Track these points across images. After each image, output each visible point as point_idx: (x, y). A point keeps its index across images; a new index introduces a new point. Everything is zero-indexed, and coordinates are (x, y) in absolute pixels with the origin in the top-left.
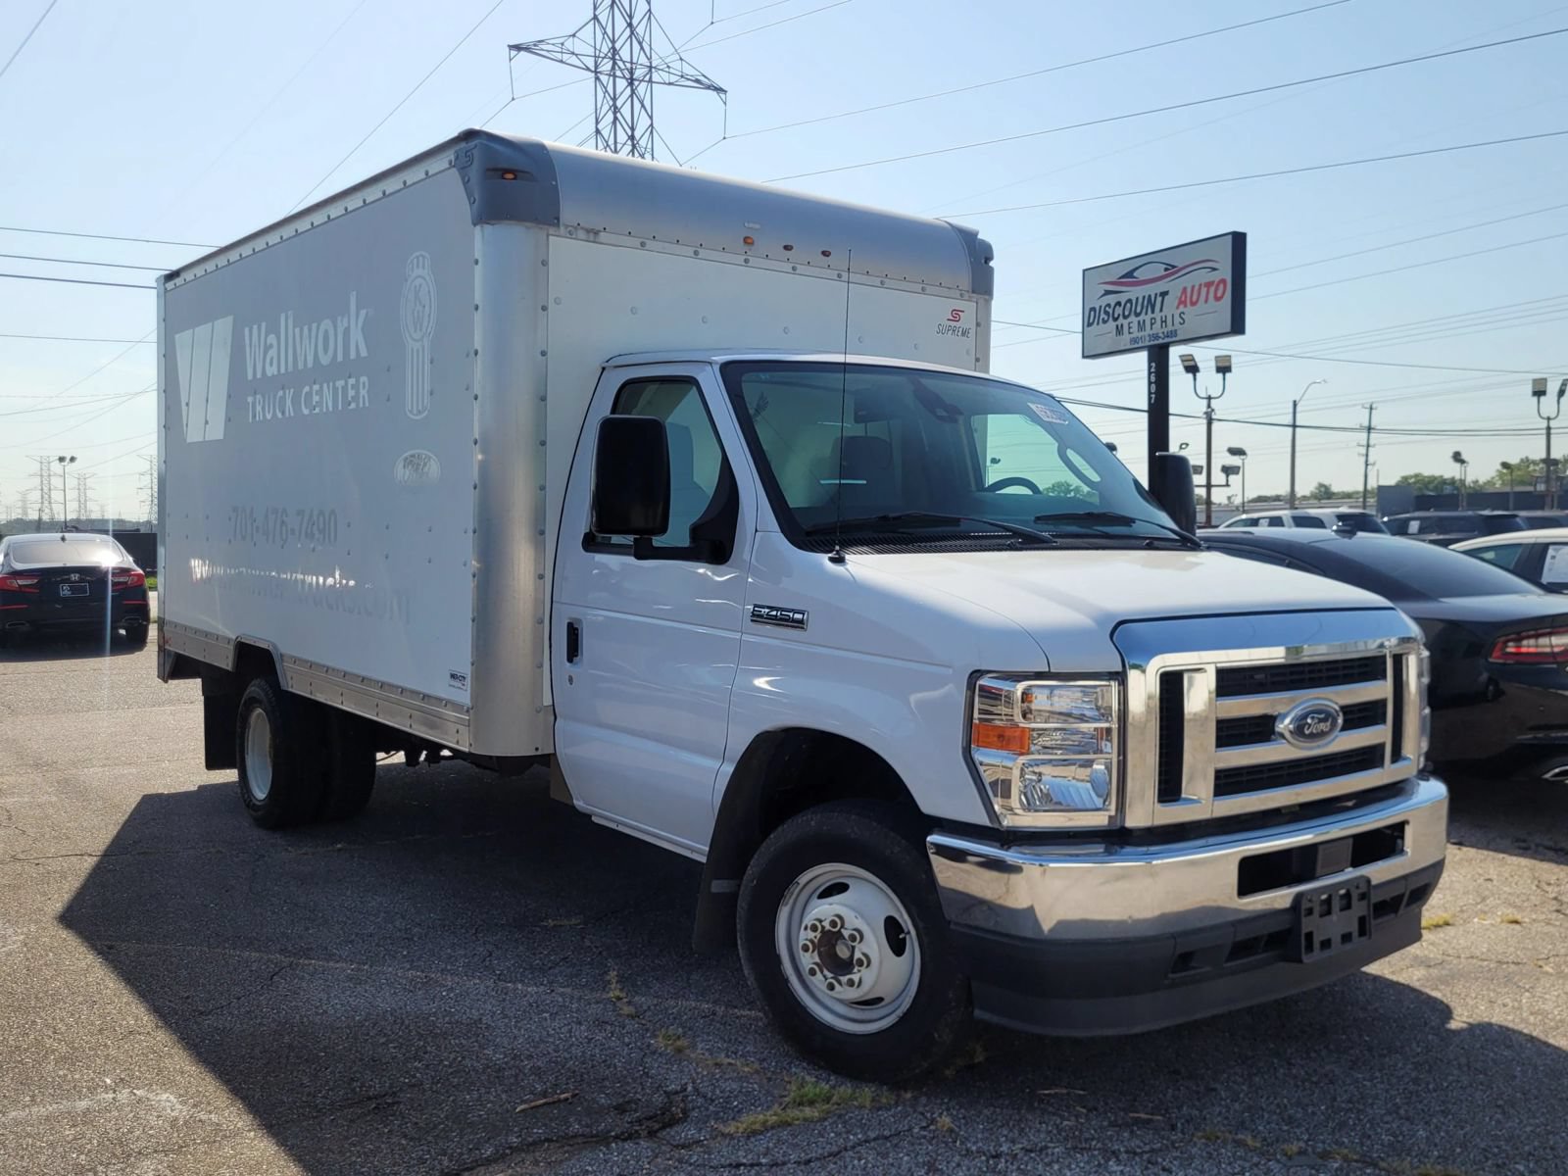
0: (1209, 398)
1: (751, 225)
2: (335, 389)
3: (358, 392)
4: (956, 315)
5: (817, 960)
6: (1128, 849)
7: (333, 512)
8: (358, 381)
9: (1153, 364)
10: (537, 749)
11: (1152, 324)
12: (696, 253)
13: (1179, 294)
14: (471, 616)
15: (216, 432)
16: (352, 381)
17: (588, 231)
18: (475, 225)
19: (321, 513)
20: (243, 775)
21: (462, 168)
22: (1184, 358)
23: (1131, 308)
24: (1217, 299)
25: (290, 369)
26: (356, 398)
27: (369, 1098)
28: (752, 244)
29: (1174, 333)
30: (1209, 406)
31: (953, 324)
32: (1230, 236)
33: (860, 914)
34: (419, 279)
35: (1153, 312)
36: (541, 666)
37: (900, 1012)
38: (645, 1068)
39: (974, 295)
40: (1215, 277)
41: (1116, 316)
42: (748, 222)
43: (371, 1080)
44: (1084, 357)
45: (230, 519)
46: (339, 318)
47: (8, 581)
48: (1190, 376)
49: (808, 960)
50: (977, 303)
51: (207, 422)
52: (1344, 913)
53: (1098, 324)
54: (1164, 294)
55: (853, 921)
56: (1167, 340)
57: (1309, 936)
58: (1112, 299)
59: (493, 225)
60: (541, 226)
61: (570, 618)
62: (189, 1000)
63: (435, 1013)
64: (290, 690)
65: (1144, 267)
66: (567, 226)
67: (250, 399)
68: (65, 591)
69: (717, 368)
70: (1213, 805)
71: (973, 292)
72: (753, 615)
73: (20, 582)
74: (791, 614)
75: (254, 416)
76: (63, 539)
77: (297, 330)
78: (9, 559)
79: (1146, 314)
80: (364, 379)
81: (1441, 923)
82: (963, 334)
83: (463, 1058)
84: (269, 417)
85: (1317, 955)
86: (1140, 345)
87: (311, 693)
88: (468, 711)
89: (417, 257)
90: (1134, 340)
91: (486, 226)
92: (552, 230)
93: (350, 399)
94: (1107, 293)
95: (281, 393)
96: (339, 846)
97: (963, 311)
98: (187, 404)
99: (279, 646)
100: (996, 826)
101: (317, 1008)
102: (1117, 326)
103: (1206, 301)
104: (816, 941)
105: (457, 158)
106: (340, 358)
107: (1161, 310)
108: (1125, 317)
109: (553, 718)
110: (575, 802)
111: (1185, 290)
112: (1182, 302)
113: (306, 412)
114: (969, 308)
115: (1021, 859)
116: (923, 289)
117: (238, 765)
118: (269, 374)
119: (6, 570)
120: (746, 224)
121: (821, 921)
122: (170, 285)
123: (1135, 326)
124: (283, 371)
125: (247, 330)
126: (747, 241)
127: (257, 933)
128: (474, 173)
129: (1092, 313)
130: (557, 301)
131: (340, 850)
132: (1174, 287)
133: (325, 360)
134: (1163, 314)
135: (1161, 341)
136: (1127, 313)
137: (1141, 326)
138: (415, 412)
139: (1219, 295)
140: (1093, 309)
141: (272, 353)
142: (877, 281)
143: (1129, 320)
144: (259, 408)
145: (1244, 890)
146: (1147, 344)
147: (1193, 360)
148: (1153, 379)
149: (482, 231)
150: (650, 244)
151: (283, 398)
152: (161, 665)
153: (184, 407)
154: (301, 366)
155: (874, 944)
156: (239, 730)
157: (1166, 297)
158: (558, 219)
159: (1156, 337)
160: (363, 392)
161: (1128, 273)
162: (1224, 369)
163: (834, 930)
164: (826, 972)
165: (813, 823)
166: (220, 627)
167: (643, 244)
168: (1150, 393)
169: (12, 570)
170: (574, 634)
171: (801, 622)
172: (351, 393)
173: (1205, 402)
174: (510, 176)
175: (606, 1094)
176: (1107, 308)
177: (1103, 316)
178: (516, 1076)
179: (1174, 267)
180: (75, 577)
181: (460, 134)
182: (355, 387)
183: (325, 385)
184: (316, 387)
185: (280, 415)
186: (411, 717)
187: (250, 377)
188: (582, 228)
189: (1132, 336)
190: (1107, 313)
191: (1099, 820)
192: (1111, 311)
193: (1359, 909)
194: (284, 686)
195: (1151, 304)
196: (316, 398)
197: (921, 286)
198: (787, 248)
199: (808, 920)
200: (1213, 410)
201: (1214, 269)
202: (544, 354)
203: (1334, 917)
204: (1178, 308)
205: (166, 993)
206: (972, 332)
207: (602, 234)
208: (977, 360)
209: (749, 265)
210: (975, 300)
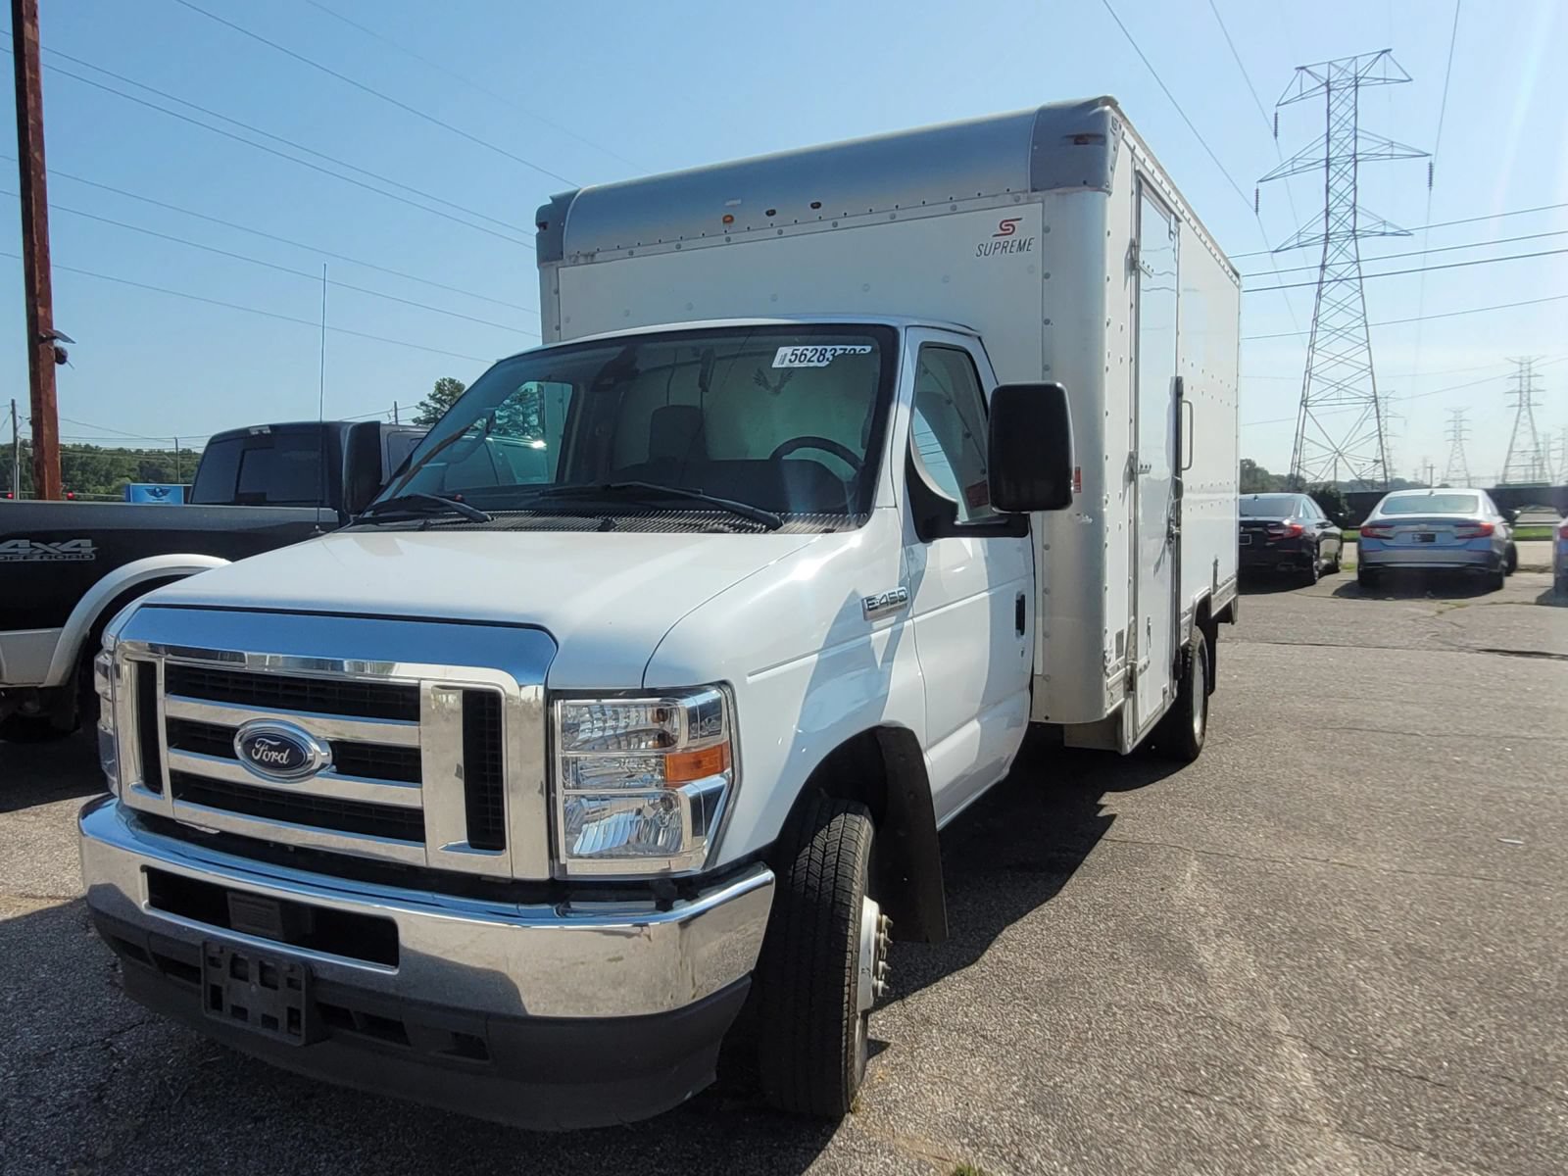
1: (730, 202)
4: (1007, 227)
12: (678, 246)
17: (586, 256)
31: (1002, 239)
39: (1036, 194)
50: (1043, 202)
66: (570, 257)
82: (1020, 248)
92: (559, 263)
97: (1020, 219)
114: (1029, 213)
116: (952, 208)
120: (727, 203)
126: (728, 220)
130: (567, 319)
150: (636, 251)
158: (562, 254)
167: (630, 253)
188: (582, 254)
197: (951, 204)
198: (771, 213)
206: (1036, 246)
207: (597, 255)
208: (1046, 276)
209: (731, 243)
210: (1039, 200)
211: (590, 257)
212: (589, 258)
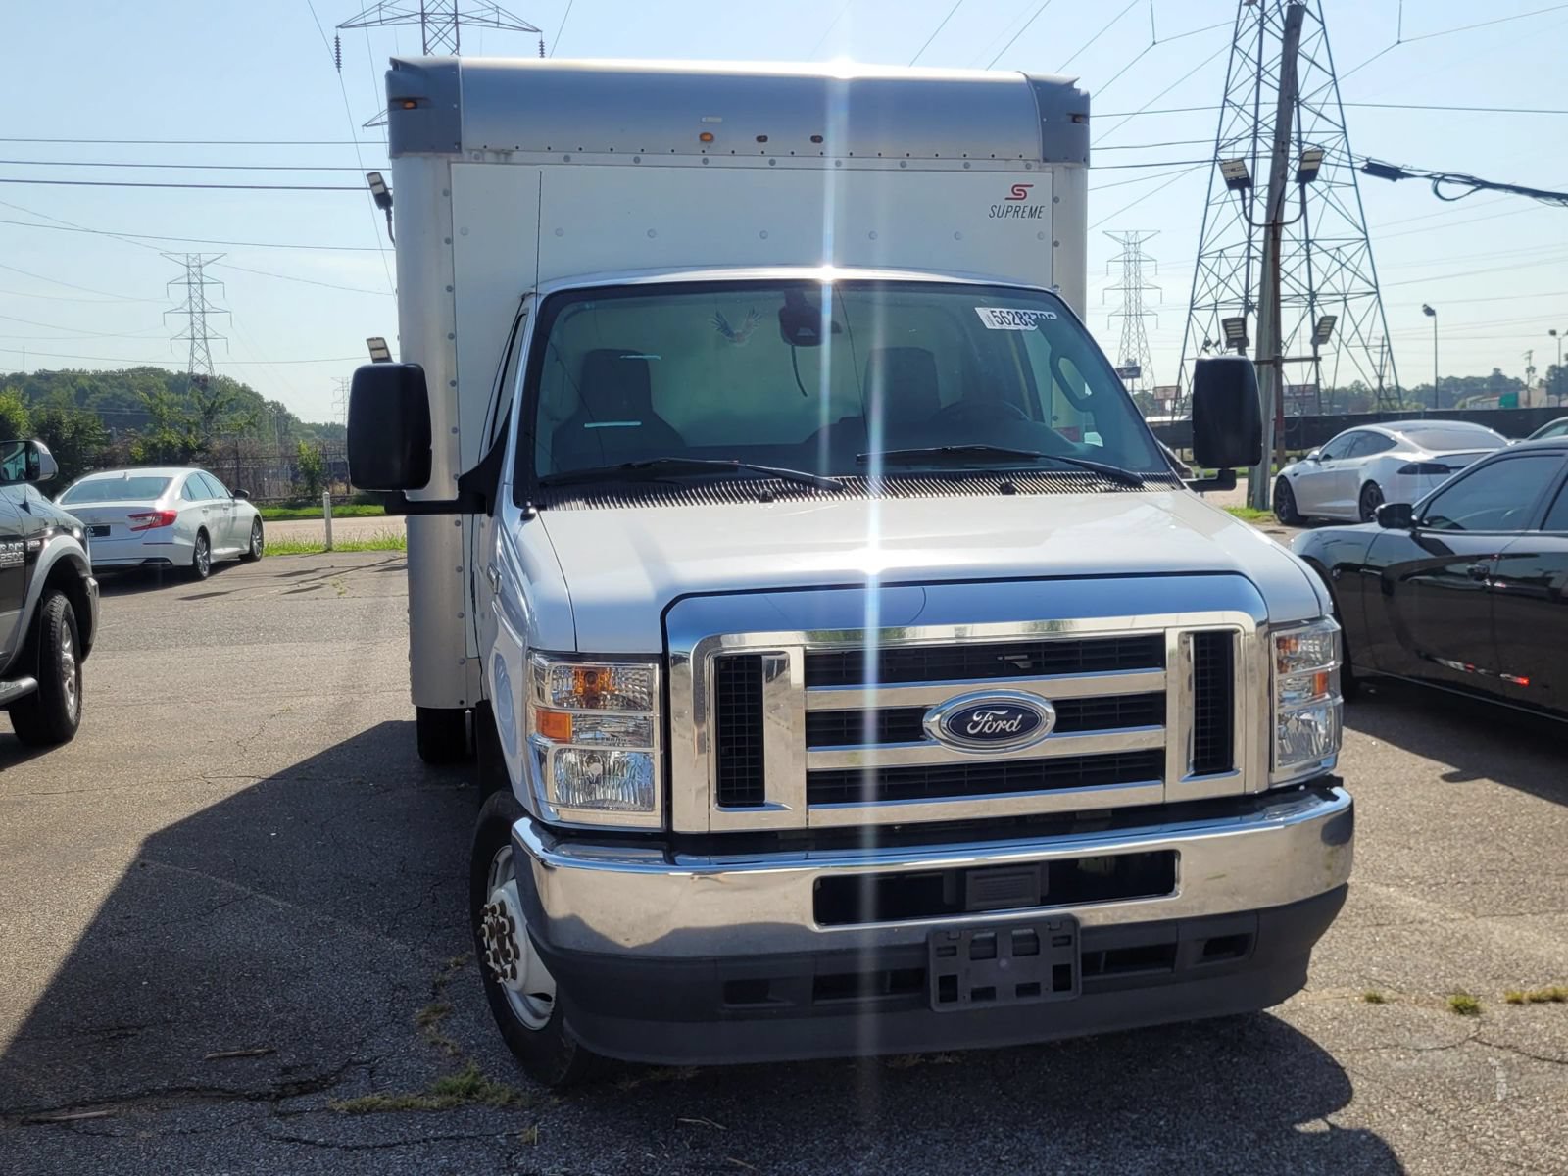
1: (710, 119)
4: (1019, 191)
12: (637, 160)
17: (497, 153)
28: (710, 140)
31: (1014, 203)
37: (551, 1011)
39: (1049, 164)
42: (710, 116)
50: (1053, 173)
52: (1025, 959)
57: (949, 982)
60: (439, 154)
66: (471, 151)
69: (540, 303)
70: (807, 813)
71: (1047, 160)
82: (1032, 214)
85: (964, 1004)
92: (453, 157)
97: (1031, 186)
114: (1041, 184)
116: (967, 165)
120: (706, 118)
126: (706, 138)
130: (464, 233)
142: (894, 164)
145: (822, 917)
150: (575, 157)
158: (459, 144)
167: (569, 158)
174: (410, 105)
193: (1053, 956)
197: (963, 161)
198: (762, 139)
202: (450, 289)
203: (1004, 963)
206: (1047, 212)
207: (515, 154)
208: (1056, 244)
209: (708, 165)
210: (1050, 169)
211: (504, 155)
212: (502, 156)
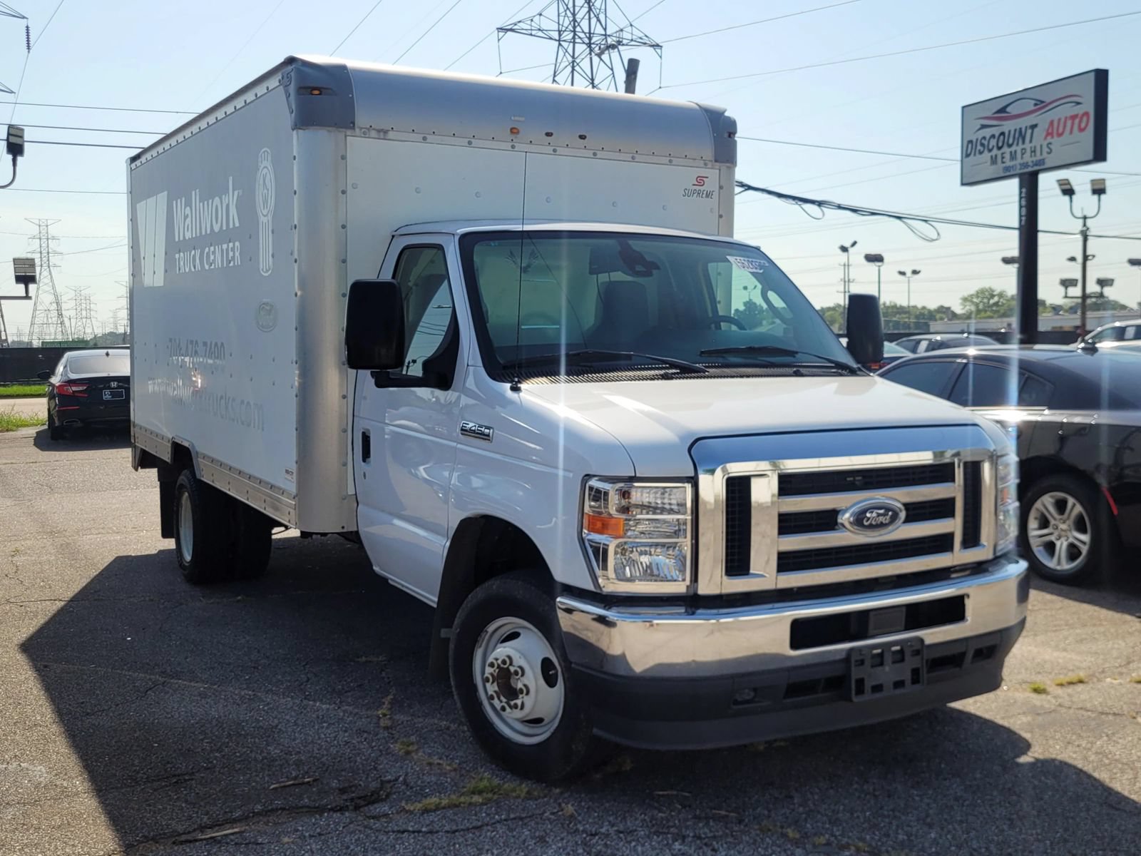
0: (1085, 218)
1: (517, 118)
2: (222, 251)
3: (234, 254)
4: (700, 180)
5: (496, 689)
6: (700, 611)
7: (222, 344)
8: (234, 245)
9: (1024, 190)
10: (343, 527)
11: (1023, 154)
12: (470, 143)
13: (1047, 127)
14: (295, 426)
15: (159, 281)
16: (231, 245)
17: (379, 131)
18: (293, 130)
19: (216, 344)
20: (178, 543)
21: (286, 86)
22: (1061, 182)
23: (1003, 140)
24: (1081, 130)
25: (198, 235)
26: (233, 257)
27: (174, 776)
28: (518, 133)
29: (1042, 162)
30: (1085, 225)
31: (698, 188)
32: (1093, 74)
33: (524, 655)
34: (266, 169)
35: (1023, 143)
36: (345, 464)
37: (552, 730)
38: (376, 764)
39: (717, 164)
40: (1079, 110)
41: (991, 147)
42: (514, 116)
43: (181, 764)
44: (963, 184)
45: (168, 347)
46: (224, 196)
47: (65, 388)
48: (1067, 198)
49: (492, 688)
50: (720, 170)
51: (154, 273)
52: (898, 665)
53: (975, 155)
54: (1034, 127)
55: (519, 661)
56: (1036, 168)
57: (860, 682)
58: (987, 132)
59: (304, 130)
60: (340, 129)
61: (363, 429)
62: (83, 705)
63: (247, 721)
64: (202, 479)
65: (1014, 104)
66: (361, 128)
67: (177, 256)
68: (107, 396)
69: (457, 238)
70: (776, 579)
71: (716, 161)
72: (462, 430)
73: (74, 389)
74: (483, 429)
75: (179, 269)
76: (107, 354)
77: (201, 204)
78: (67, 371)
79: (1018, 144)
80: (237, 244)
81: (1074, 681)
82: (707, 196)
83: (251, 752)
84: (187, 270)
85: (868, 696)
86: (1012, 173)
87: (213, 482)
88: (294, 498)
89: (264, 152)
90: (1007, 169)
91: (300, 131)
92: (349, 132)
93: (230, 258)
94: (983, 127)
95: (193, 252)
96: (239, 598)
97: (707, 177)
98: (144, 258)
99: (196, 445)
100: (599, 591)
101: (167, 713)
102: (992, 157)
103: (1071, 132)
104: (495, 674)
105: (283, 78)
106: (224, 228)
107: (1031, 141)
108: (999, 148)
109: (356, 505)
110: (374, 568)
111: (1052, 123)
112: (1049, 134)
113: (207, 267)
114: (712, 175)
115: (616, 616)
116: (670, 161)
117: (175, 536)
118: (187, 238)
119: (65, 379)
120: (513, 118)
121: (497, 659)
122: (133, 166)
123: (1007, 156)
124: (194, 236)
125: (174, 202)
126: (514, 131)
127: (150, 660)
128: (292, 88)
129: (970, 146)
130: (355, 186)
131: (238, 601)
132: (1043, 119)
133: (216, 229)
134: (1032, 145)
135: (1030, 169)
136: (1000, 144)
137: (1013, 156)
138: (265, 270)
139: (1083, 125)
140: (971, 142)
141: (188, 220)
142: (628, 157)
143: (1003, 150)
144: (182, 263)
145: (795, 645)
146: (1018, 171)
147: (1069, 184)
148: (1024, 203)
149: (297, 134)
150: (430, 138)
151: (194, 256)
152: (134, 457)
153: (142, 258)
154: (204, 233)
155: (532, 678)
156: (175, 508)
157: (1036, 130)
158: (354, 123)
159: (1025, 165)
160: (237, 254)
161: (1002, 109)
162: (1099, 190)
163: (506, 666)
164: (502, 698)
165: (494, 587)
166: (165, 430)
167: (425, 139)
168: (1021, 216)
169: (67, 379)
170: (366, 439)
171: (488, 435)
172: (231, 254)
173: (1081, 221)
174: (317, 92)
175: (339, 781)
176: (983, 141)
177: (979, 147)
178: (281, 766)
179: (1042, 102)
180: (114, 384)
181: (285, 59)
182: (233, 249)
183: (217, 247)
184: (212, 248)
185: (193, 270)
186: (265, 501)
187: (177, 240)
188: (374, 129)
189: (1004, 165)
190: (982, 145)
191: (680, 588)
192: (986, 143)
193: (911, 662)
194: (198, 477)
195: (1021, 135)
196: (212, 257)
197: (669, 158)
198: (549, 134)
199: (490, 659)
200: (1088, 229)
201: (1078, 103)
202: (344, 227)
203: (887, 668)
204: (1045, 138)
205: (69, 699)
206: (716, 195)
207: (390, 132)
208: (721, 216)
209: (515, 149)
210: (718, 167)
211: (383, 133)
212: (382, 134)
